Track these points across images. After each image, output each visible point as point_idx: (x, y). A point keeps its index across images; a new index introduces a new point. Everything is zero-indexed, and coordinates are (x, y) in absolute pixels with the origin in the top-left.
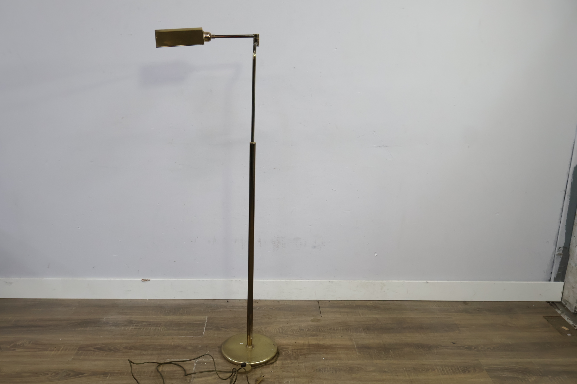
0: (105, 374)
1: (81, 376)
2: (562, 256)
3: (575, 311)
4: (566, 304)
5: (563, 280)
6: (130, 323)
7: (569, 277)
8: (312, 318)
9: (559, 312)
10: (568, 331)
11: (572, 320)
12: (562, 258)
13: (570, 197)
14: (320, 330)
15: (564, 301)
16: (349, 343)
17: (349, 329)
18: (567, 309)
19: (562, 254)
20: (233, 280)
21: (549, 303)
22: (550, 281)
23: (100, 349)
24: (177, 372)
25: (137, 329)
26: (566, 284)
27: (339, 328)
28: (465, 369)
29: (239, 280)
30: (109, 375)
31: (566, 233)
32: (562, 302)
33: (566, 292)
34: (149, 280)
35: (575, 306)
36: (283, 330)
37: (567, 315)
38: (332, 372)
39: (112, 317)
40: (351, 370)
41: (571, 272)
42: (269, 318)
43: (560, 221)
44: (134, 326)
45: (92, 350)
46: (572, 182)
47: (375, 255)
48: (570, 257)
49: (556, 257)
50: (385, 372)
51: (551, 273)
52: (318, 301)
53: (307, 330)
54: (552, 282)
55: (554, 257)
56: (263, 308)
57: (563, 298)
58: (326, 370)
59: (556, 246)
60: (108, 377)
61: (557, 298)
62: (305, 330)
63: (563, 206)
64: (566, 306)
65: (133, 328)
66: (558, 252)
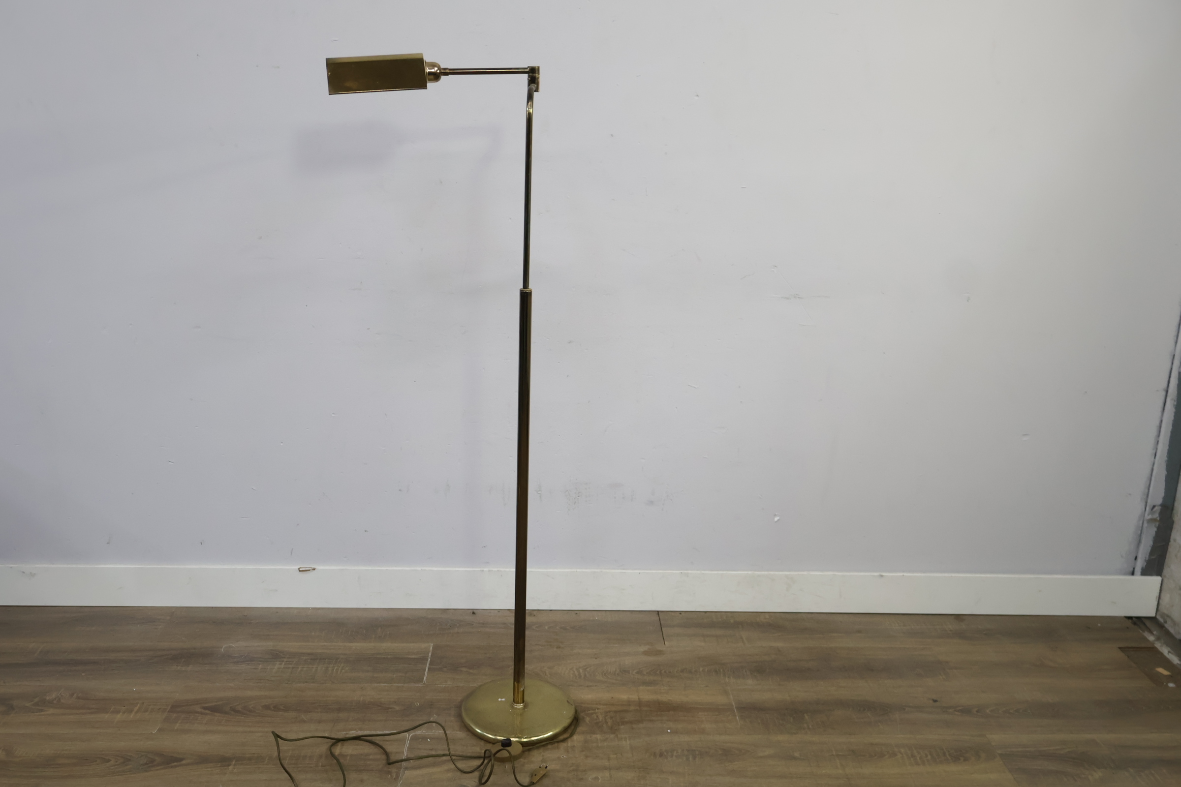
0: (224, 761)
1: (175, 764)
2: (1157, 524)
4: (1166, 622)
5: (1159, 573)
6: (276, 656)
7: (1173, 566)
8: (646, 648)
9: (1151, 638)
10: (1170, 678)
11: (1177, 655)
12: (1159, 528)
13: (1175, 403)
14: (663, 672)
15: (1162, 617)
16: (720, 699)
17: (722, 670)
18: (1168, 633)
19: (1158, 519)
20: (485, 569)
21: (1130, 621)
22: (1133, 574)
23: (214, 710)
24: (371, 757)
25: (289, 668)
26: (1165, 581)
27: (701, 669)
28: (959, 755)
29: (496, 569)
30: (233, 763)
31: (1167, 477)
32: (1158, 617)
33: (1166, 598)
34: (314, 569)
36: (586, 673)
37: (1166, 643)
38: (688, 759)
39: (239, 644)
40: (726, 754)
41: (1176, 556)
42: (558, 647)
43: (1154, 452)
44: (283, 663)
45: (198, 712)
46: (1179, 373)
47: (776, 519)
48: (1176, 527)
49: (1145, 525)
50: (795, 758)
51: (1136, 558)
52: (658, 614)
53: (635, 671)
54: (1138, 578)
55: (1141, 525)
56: (547, 627)
57: (1159, 608)
58: (675, 754)
59: (1146, 503)
60: (231, 768)
61: (1148, 610)
62: (631, 672)
63: (1161, 421)
64: (1166, 625)
65: (282, 666)
66: (1150, 517)
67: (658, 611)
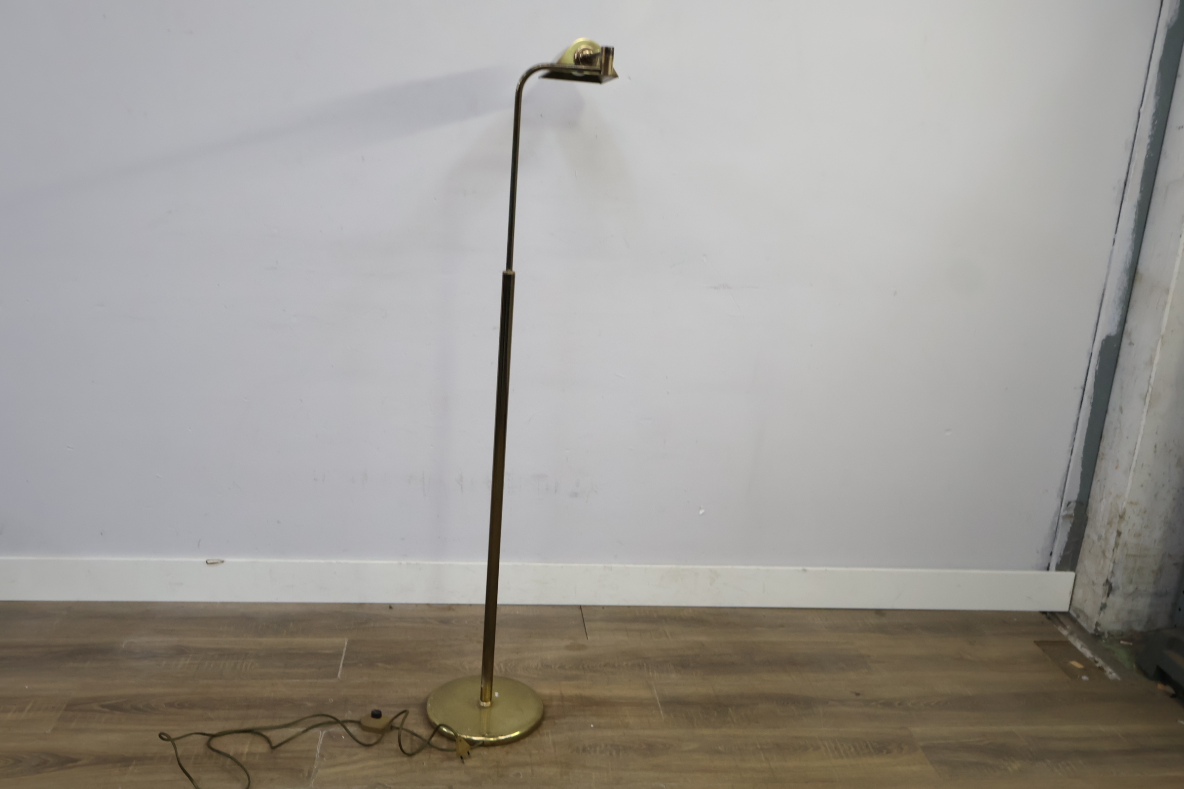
0: (124, 761)
1: (71, 765)
2: (1072, 520)
3: (1096, 630)
4: (1078, 616)
5: (1073, 568)
6: (181, 651)
7: (1087, 562)
8: (567, 642)
9: (1065, 633)
10: (1085, 671)
11: (1090, 648)
12: (1074, 524)
13: (1092, 401)
14: (586, 666)
15: (1075, 611)
16: (644, 694)
17: (645, 665)
18: (1081, 628)
19: (1073, 515)
20: (403, 562)
21: (1045, 616)
22: (1048, 569)
23: (115, 708)
25: (194, 664)
26: (1079, 576)
27: (625, 663)
28: (882, 747)
29: (415, 563)
30: (134, 763)
31: (1082, 474)
32: (1072, 612)
33: (1079, 594)
34: (223, 562)
35: (1095, 620)
37: (1079, 638)
38: (611, 754)
39: (142, 640)
40: (650, 748)
41: (1090, 551)
43: (1071, 448)
44: (189, 659)
45: (96, 711)
46: (1096, 371)
47: (701, 512)
48: (1090, 523)
49: (1061, 521)
50: (719, 752)
51: (1051, 554)
52: (581, 608)
53: (557, 666)
54: (1053, 573)
55: (1057, 521)
56: (466, 622)
57: (1073, 603)
58: (598, 749)
59: (1062, 499)
60: (131, 768)
61: (1061, 605)
62: (553, 666)
63: (1078, 419)
64: (1079, 620)
65: (188, 662)
66: (1066, 512)
67: (581, 606)
